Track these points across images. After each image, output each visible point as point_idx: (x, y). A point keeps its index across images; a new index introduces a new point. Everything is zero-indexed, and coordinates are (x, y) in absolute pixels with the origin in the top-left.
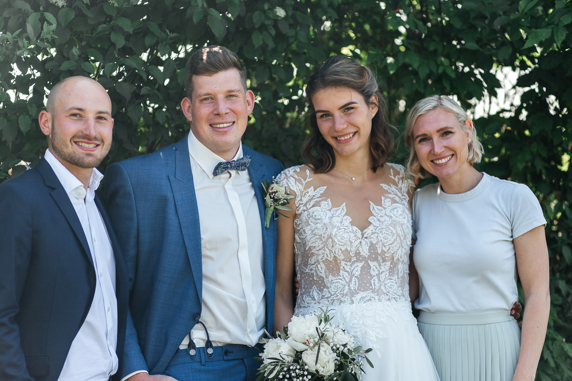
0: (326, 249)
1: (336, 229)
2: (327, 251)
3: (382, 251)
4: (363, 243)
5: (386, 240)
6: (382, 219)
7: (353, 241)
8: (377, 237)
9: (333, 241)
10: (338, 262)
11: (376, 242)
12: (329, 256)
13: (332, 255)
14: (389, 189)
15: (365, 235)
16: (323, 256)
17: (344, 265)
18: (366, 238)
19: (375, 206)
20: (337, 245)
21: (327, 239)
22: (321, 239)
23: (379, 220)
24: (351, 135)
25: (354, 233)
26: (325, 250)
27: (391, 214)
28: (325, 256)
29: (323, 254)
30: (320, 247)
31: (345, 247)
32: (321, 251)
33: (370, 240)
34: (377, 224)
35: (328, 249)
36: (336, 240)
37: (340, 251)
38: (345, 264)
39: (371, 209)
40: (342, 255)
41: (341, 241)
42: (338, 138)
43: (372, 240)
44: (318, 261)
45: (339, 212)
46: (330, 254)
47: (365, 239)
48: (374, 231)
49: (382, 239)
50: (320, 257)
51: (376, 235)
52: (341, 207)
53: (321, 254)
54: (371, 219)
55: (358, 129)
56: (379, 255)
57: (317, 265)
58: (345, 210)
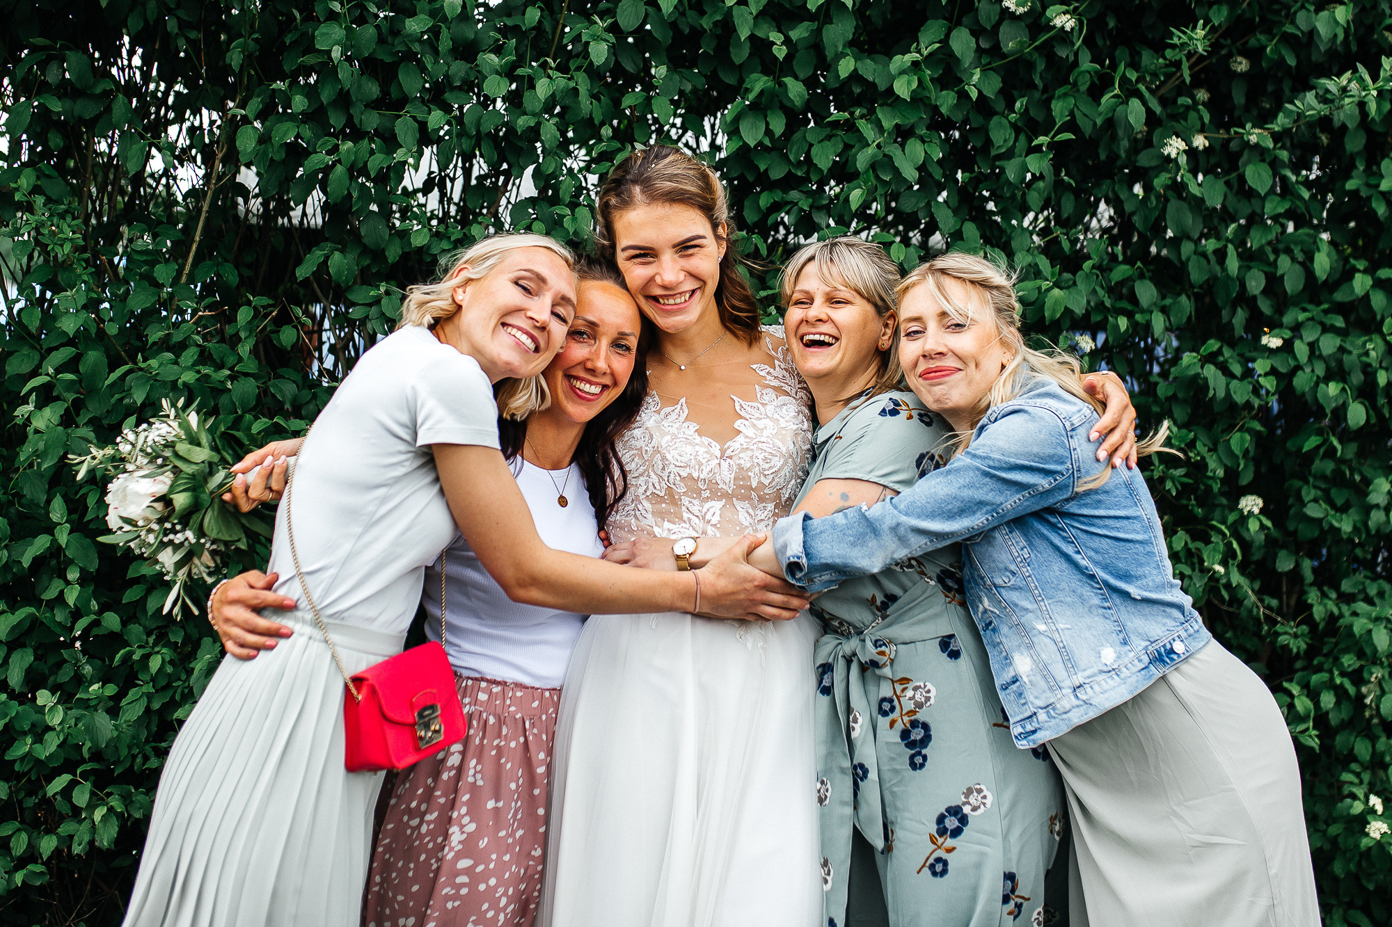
0: (652, 474)
1: (668, 438)
2: (654, 479)
3: (760, 482)
4: (725, 465)
5: (769, 465)
6: (760, 424)
7: (704, 461)
8: (752, 457)
9: (664, 458)
10: (676, 497)
11: (748, 465)
12: (658, 487)
13: (663, 484)
14: (769, 373)
15: (728, 453)
16: (647, 488)
17: (687, 503)
18: (730, 457)
19: (743, 403)
20: (672, 466)
21: (653, 456)
22: (641, 456)
23: (754, 426)
24: (688, 295)
25: (706, 447)
26: (649, 476)
27: (776, 416)
28: (651, 487)
29: (647, 482)
30: (641, 470)
31: (688, 470)
32: (641, 478)
33: (737, 462)
34: (750, 432)
35: (656, 474)
36: (669, 456)
37: (678, 478)
38: (690, 502)
39: (738, 408)
40: (682, 484)
41: (679, 458)
42: (661, 300)
43: (742, 462)
44: (637, 496)
45: (674, 416)
46: (659, 482)
47: (728, 460)
48: (745, 446)
49: (761, 462)
50: (641, 490)
51: (749, 453)
52: (679, 406)
53: (643, 484)
54: (738, 424)
55: (702, 283)
56: (753, 490)
57: (636, 505)
58: (686, 411)
